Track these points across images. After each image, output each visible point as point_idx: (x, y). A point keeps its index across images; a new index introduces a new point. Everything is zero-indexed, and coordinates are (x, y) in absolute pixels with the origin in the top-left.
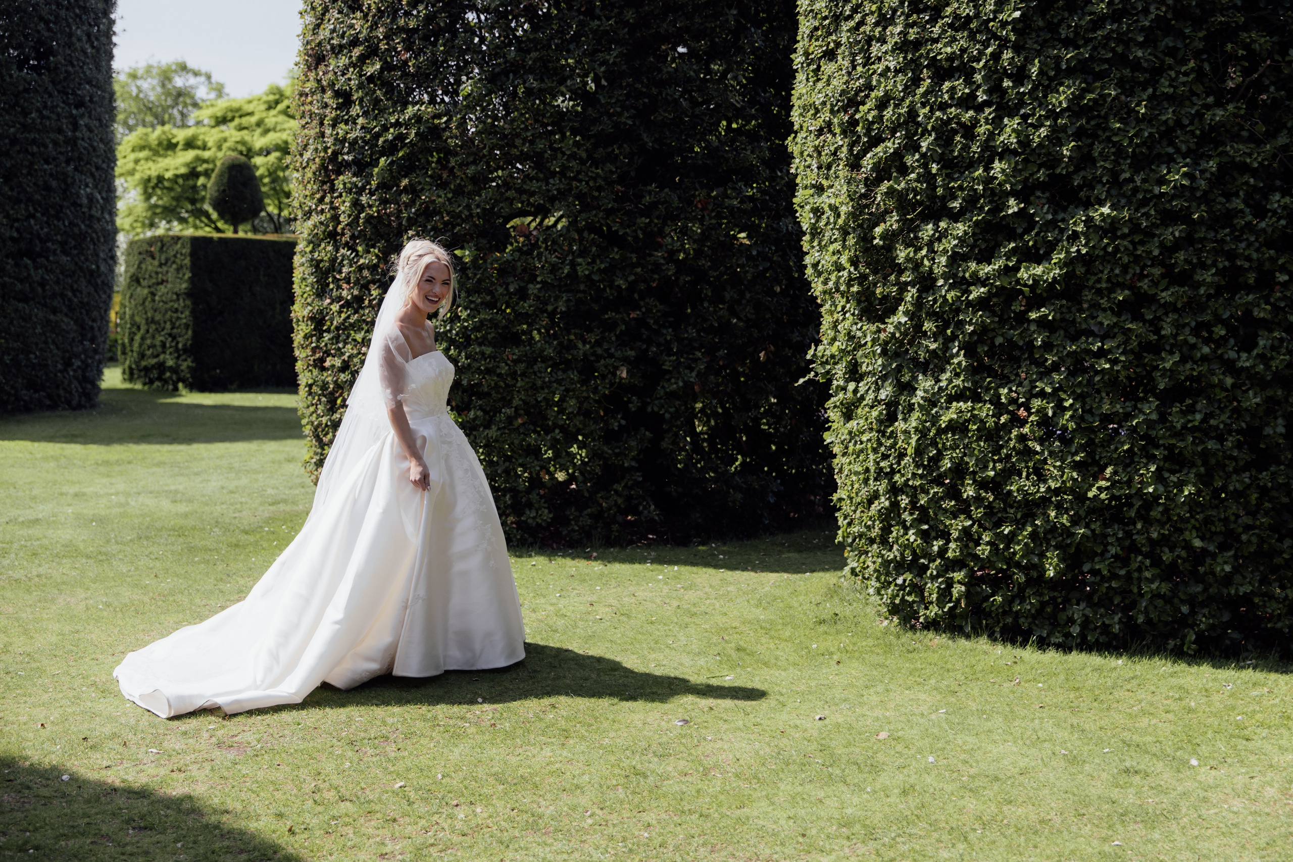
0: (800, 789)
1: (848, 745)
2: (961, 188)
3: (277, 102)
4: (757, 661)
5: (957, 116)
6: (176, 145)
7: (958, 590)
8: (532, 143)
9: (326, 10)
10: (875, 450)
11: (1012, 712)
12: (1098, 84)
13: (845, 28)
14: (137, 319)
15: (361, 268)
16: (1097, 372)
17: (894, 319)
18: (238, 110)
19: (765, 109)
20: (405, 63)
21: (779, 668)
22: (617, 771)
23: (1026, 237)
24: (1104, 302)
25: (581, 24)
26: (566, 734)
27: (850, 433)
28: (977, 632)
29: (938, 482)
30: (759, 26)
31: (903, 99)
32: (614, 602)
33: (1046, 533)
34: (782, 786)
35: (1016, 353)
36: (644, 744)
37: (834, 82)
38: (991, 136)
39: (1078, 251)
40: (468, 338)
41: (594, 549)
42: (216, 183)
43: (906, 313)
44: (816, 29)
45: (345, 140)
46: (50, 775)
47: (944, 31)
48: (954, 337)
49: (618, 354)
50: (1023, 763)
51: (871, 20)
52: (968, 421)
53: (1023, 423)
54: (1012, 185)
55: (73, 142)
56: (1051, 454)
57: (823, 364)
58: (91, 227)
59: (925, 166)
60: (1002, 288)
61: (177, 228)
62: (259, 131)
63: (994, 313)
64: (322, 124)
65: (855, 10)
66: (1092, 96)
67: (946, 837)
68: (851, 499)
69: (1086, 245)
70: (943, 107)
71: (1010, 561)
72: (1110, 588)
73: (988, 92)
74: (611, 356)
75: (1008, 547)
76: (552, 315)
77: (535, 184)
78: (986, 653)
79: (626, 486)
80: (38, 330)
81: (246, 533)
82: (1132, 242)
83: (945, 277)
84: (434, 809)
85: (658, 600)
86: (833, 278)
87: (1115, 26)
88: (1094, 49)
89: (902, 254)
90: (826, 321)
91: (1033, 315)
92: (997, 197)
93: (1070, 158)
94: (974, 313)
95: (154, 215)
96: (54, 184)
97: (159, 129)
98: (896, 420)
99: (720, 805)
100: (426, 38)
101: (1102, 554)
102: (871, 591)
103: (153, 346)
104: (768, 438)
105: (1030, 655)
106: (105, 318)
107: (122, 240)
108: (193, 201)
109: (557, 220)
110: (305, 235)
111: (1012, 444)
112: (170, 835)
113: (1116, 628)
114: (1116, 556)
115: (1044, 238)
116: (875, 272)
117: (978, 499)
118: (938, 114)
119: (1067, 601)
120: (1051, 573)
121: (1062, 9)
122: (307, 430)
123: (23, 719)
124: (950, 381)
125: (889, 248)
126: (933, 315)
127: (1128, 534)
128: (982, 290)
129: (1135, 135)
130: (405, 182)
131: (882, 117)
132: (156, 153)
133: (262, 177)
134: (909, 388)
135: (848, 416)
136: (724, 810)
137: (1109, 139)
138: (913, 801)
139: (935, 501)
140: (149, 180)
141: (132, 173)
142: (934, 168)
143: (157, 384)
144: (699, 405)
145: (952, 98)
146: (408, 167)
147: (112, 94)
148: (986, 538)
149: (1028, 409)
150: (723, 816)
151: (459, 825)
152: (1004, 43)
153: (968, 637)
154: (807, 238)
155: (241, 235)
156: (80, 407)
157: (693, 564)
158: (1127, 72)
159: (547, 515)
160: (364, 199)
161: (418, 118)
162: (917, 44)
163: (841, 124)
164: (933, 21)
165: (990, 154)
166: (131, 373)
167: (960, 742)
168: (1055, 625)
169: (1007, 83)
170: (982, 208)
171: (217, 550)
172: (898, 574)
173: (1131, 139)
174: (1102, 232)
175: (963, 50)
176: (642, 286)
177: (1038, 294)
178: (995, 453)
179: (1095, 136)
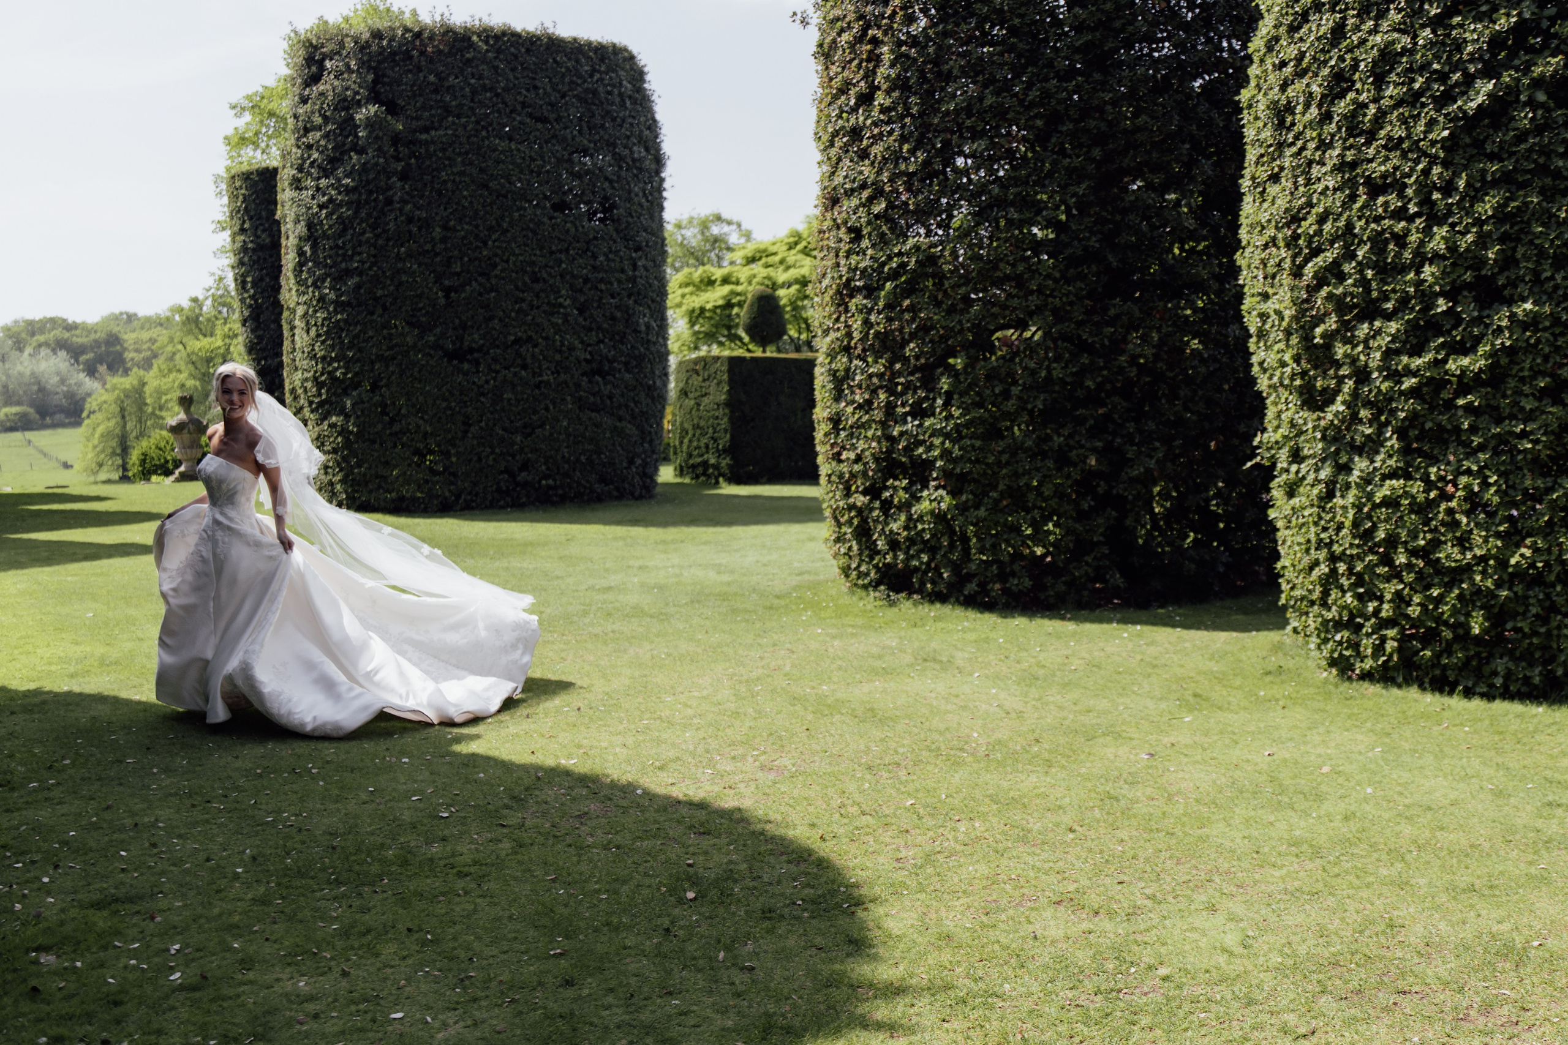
0: (1253, 813)
1: (1295, 777)
2: (1394, 291)
3: (796, 244)
4: (1212, 706)
5: (1390, 227)
6: (714, 282)
7: (1390, 646)
8: (1013, 266)
9: (839, 160)
10: (1316, 524)
11: (1441, 751)
12: (1521, 193)
13: (1288, 153)
14: (686, 425)
15: (870, 376)
16: (1520, 452)
17: (1333, 408)
18: (765, 251)
19: (1215, 230)
20: (906, 204)
21: (1231, 711)
22: (1093, 795)
23: (1454, 333)
24: (1526, 389)
25: (1054, 163)
26: (1049, 764)
27: (1293, 509)
28: (1408, 682)
29: (1371, 551)
30: (1208, 157)
31: (1341, 214)
32: (1087, 656)
33: (1472, 594)
34: (1237, 811)
35: (1446, 436)
36: (1116, 773)
37: (1279, 202)
38: (1422, 243)
39: (1503, 343)
40: (959, 432)
41: (1067, 611)
42: (747, 312)
43: (1344, 403)
44: (1262, 156)
45: (856, 268)
46: (627, 789)
47: (1378, 152)
48: (1388, 423)
49: (1088, 445)
50: (1452, 796)
51: (1312, 145)
52: (1400, 497)
53: (1450, 498)
54: (1441, 286)
55: (633, 280)
56: (1477, 525)
57: (1269, 449)
58: (647, 349)
59: (1361, 272)
60: (1432, 378)
61: (716, 350)
62: (782, 268)
63: (1424, 401)
64: (837, 256)
65: (1297, 138)
66: (1515, 204)
67: (1384, 857)
68: (1294, 566)
69: (1509, 338)
70: (1377, 219)
71: (1439, 620)
72: (1531, 644)
73: (1419, 204)
74: (1082, 447)
75: (1436, 608)
76: (1031, 413)
77: (1016, 302)
78: (1416, 701)
79: (1095, 558)
80: (608, 435)
81: (778, 597)
82: (1553, 334)
83: (1380, 369)
84: (940, 822)
85: (1124, 654)
86: (1278, 373)
87: (1537, 140)
88: (1517, 161)
89: (1340, 350)
90: (1271, 413)
91: (1461, 402)
92: (1427, 298)
93: (1495, 260)
94: (1406, 401)
95: (699, 339)
96: (619, 315)
97: (701, 269)
98: (1334, 496)
99: (1183, 825)
100: (923, 180)
101: (1524, 614)
102: (1312, 646)
103: (698, 447)
104: (1218, 518)
105: (1456, 703)
106: (660, 424)
107: (673, 361)
108: (729, 328)
109: (1033, 332)
110: (824, 349)
111: (1441, 516)
112: (724, 840)
113: (1537, 680)
114: (1537, 616)
115: (1472, 332)
116: (1315, 367)
117: (1409, 566)
118: (1373, 225)
119: (1491, 655)
120: (1476, 631)
121: (1488, 126)
122: (827, 513)
123: (604, 745)
124: (1384, 462)
125: (1328, 347)
126: (1368, 404)
127: (1548, 596)
128: (1414, 380)
129: (1556, 238)
130: (907, 302)
131: (1321, 231)
132: (698, 288)
133: (785, 306)
134: (1347, 469)
135: (1291, 494)
136: (1187, 829)
137: (1531, 242)
138: (1354, 826)
139: (1370, 567)
140: (693, 311)
141: (679, 305)
142: (1369, 273)
143: (702, 478)
144: (1157, 489)
145: (1385, 211)
146: (909, 290)
147: (664, 239)
148: (1417, 599)
149: (1455, 485)
150: (1186, 834)
151: (961, 837)
152: (1433, 160)
153: (1399, 686)
154: (1254, 340)
155: (768, 354)
156: (640, 497)
157: (1154, 624)
158: (1548, 181)
159: (1028, 583)
160: (873, 318)
161: (917, 248)
162: (1354, 165)
163: (1284, 239)
164: (1368, 143)
165: (1421, 258)
166: (681, 470)
167: (1395, 776)
168: (1479, 676)
169: (1436, 196)
170: (1413, 308)
171: (755, 612)
172: (1337, 632)
173: (1552, 241)
174: (1525, 326)
175: (1396, 168)
176: (1108, 386)
177: (1466, 383)
178: (1425, 525)
179: (1518, 240)
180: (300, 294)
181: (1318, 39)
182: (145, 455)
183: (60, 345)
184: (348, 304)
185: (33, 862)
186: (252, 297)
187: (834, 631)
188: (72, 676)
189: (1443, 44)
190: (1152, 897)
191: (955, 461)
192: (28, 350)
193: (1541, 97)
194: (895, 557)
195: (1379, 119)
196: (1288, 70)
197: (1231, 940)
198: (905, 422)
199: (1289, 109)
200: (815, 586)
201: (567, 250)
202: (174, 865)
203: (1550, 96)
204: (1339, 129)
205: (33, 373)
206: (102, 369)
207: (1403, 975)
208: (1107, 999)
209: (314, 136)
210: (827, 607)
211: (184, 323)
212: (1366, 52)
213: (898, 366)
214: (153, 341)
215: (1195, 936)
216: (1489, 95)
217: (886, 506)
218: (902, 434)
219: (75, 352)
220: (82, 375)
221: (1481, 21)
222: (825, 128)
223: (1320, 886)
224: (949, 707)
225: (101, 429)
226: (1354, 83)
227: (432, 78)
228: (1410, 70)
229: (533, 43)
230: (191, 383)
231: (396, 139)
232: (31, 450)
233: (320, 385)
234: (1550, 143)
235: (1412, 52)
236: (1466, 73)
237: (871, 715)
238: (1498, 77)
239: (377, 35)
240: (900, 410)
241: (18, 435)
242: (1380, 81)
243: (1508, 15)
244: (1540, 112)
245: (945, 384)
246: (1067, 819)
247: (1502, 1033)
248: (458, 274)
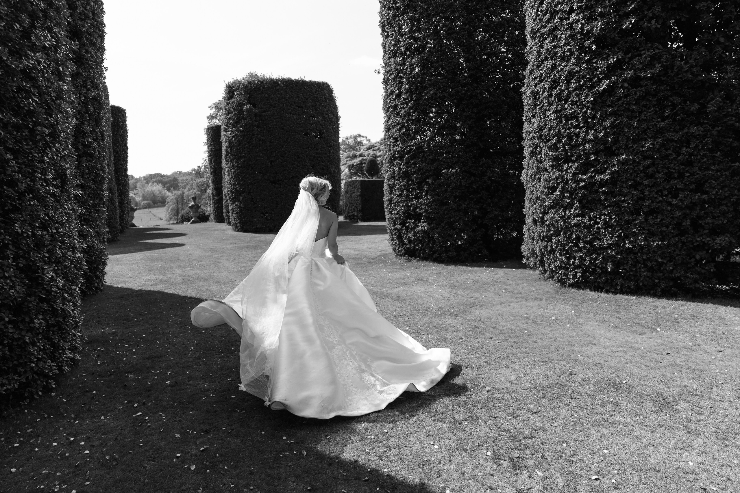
2: (576, 153)
5: (573, 131)
6: (357, 156)
7: (579, 275)
9: (390, 116)
11: (596, 312)
12: (620, 118)
13: (538, 108)
14: (347, 203)
15: (401, 186)
16: (623, 207)
18: (373, 145)
22: (470, 326)
23: (597, 167)
24: (624, 185)
26: (456, 315)
28: (585, 288)
29: (571, 242)
31: (556, 127)
32: (474, 278)
33: (608, 257)
35: (596, 202)
36: (479, 319)
37: (535, 124)
38: (585, 136)
39: (615, 170)
40: (430, 203)
42: (367, 166)
43: (559, 191)
44: (529, 109)
45: (396, 151)
47: (569, 106)
48: (575, 198)
49: (474, 207)
51: (546, 105)
52: (580, 223)
53: (598, 223)
54: (592, 151)
55: (329, 157)
56: (608, 233)
59: (564, 147)
60: (590, 182)
61: (358, 179)
62: (378, 151)
63: (588, 190)
64: (390, 147)
65: (540, 103)
66: (618, 122)
69: (617, 168)
70: (569, 129)
71: (596, 266)
72: (630, 274)
73: (583, 123)
74: (472, 208)
75: (595, 262)
76: (455, 197)
78: (589, 294)
79: (478, 245)
81: (372, 259)
82: (633, 166)
83: (571, 180)
85: (487, 278)
87: (625, 100)
88: (618, 107)
91: (601, 190)
92: (587, 155)
93: (611, 141)
94: (581, 190)
95: (351, 175)
96: (325, 168)
97: (353, 152)
101: (627, 263)
103: (351, 210)
105: (603, 295)
107: (343, 182)
108: (362, 171)
110: (386, 177)
111: (595, 230)
113: (633, 287)
114: (632, 264)
115: (603, 166)
117: (584, 247)
118: (568, 131)
119: (615, 278)
120: (609, 270)
121: (607, 96)
122: (388, 231)
124: (574, 211)
126: (568, 192)
127: (636, 257)
128: (584, 183)
130: (413, 161)
131: (550, 133)
132: (352, 158)
133: (379, 163)
137: (624, 135)
139: (570, 248)
140: (350, 166)
141: (345, 164)
142: (567, 147)
143: (353, 220)
145: (572, 126)
146: (413, 157)
148: (588, 259)
149: (600, 219)
152: (588, 108)
153: (583, 289)
155: (374, 179)
158: (630, 113)
159: (455, 254)
160: (401, 167)
161: (416, 144)
162: (560, 111)
163: (537, 136)
164: (565, 103)
165: (584, 142)
166: (346, 217)
167: (578, 321)
168: (611, 286)
169: (589, 120)
170: (583, 158)
171: (364, 264)
172: (560, 270)
173: (632, 134)
174: (623, 164)
175: (575, 111)
176: (481, 188)
177: (602, 184)
178: (589, 233)
179: (619, 134)
180: (227, 164)
181: (547, 69)
182: (182, 215)
183: (159, 182)
184: (241, 167)
185: (131, 345)
186: (214, 166)
187: (389, 270)
188: (152, 285)
189: (590, 69)
190: (486, 362)
191: (429, 213)
192: (150, 184)
193: (626, 85)
194: (410, 245)
195: (569, 95)
196: (537, 80)
197: (513, 378)
198: (413, 201)
199: (538, 93)
200: (385, 255)
201: (308, 148)
202: (173, 346)
203: (629, 84)
204: (555, 99)
205: (151, 191)
206: (172, 189)
207: (574, 392)
208: (467, 398)
209: (231, 115)
210: (388, 262)
211: (195, 174)
212: (563, 73)
213: (410, 182)
214: (186, 180)
215: (501, 376)
216: (607, 85)
217: (407, 228)
218: (412, 205)
219: (164, 184)
220: (166, 191)
221: (604, 60)
222: (386, 106)
223: (547, 359)
224: (424, 296)
225: (171, 207)
226: (560, 83)
227: (266, 95)
228: (579, 78)
229: (297, 83)
230: (197, 192)
231: (256, 115)
232: (151, 214)
233: (232, 192)
234: (630, 100)
235: (580, 72)
236: (599, 78)
237: (398, 298)
238: (610, 79)
239: (250, 83)
240: (411, 197)
241: (147, 210)
242: (568, 82)
243: (613, 58)
244: (626, 90)
245: (425, 188)
246: (460, 335)
247: (608, 414)
248: (274, 157)
